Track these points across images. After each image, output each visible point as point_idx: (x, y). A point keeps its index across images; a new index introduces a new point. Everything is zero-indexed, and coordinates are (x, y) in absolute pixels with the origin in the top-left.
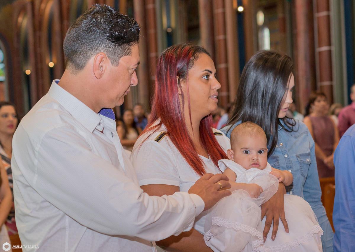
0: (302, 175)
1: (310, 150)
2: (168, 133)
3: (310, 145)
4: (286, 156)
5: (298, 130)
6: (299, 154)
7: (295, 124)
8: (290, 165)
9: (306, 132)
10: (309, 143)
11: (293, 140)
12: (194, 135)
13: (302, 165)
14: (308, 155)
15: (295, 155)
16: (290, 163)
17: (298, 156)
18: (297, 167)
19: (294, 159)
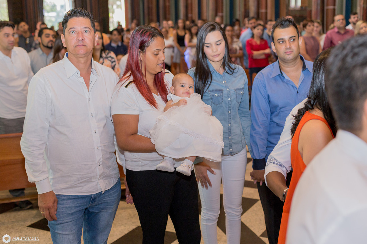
0: (237, 101)
1: (244, 85)
2: (134, 81)
3: (244, 82)
4: (228, 89)
5: (237, 72)
6: (236, 88)
7: (236, 68)
8: (230, 95)
9: (243, 74)
10: (244, 81)
11: (234, 79)
12: (150, 80)
13: (237, 96)
14: (242, 89)
15: (233, 89)
16: (230, 94)
17: (235, 90)
18: (234, 96)
19: (232, 92)
